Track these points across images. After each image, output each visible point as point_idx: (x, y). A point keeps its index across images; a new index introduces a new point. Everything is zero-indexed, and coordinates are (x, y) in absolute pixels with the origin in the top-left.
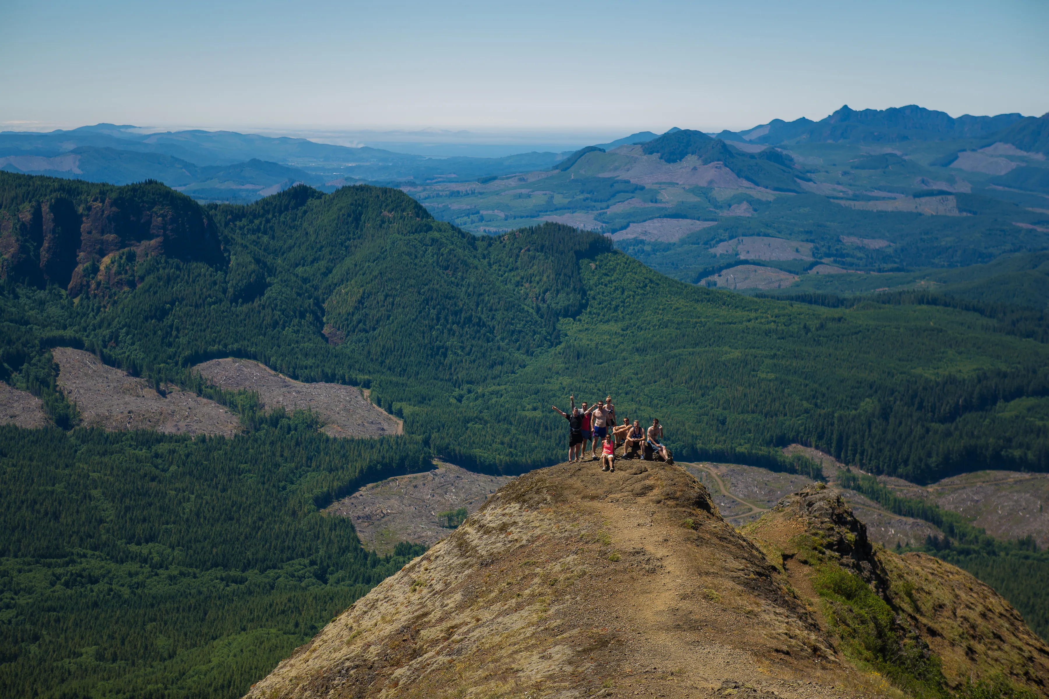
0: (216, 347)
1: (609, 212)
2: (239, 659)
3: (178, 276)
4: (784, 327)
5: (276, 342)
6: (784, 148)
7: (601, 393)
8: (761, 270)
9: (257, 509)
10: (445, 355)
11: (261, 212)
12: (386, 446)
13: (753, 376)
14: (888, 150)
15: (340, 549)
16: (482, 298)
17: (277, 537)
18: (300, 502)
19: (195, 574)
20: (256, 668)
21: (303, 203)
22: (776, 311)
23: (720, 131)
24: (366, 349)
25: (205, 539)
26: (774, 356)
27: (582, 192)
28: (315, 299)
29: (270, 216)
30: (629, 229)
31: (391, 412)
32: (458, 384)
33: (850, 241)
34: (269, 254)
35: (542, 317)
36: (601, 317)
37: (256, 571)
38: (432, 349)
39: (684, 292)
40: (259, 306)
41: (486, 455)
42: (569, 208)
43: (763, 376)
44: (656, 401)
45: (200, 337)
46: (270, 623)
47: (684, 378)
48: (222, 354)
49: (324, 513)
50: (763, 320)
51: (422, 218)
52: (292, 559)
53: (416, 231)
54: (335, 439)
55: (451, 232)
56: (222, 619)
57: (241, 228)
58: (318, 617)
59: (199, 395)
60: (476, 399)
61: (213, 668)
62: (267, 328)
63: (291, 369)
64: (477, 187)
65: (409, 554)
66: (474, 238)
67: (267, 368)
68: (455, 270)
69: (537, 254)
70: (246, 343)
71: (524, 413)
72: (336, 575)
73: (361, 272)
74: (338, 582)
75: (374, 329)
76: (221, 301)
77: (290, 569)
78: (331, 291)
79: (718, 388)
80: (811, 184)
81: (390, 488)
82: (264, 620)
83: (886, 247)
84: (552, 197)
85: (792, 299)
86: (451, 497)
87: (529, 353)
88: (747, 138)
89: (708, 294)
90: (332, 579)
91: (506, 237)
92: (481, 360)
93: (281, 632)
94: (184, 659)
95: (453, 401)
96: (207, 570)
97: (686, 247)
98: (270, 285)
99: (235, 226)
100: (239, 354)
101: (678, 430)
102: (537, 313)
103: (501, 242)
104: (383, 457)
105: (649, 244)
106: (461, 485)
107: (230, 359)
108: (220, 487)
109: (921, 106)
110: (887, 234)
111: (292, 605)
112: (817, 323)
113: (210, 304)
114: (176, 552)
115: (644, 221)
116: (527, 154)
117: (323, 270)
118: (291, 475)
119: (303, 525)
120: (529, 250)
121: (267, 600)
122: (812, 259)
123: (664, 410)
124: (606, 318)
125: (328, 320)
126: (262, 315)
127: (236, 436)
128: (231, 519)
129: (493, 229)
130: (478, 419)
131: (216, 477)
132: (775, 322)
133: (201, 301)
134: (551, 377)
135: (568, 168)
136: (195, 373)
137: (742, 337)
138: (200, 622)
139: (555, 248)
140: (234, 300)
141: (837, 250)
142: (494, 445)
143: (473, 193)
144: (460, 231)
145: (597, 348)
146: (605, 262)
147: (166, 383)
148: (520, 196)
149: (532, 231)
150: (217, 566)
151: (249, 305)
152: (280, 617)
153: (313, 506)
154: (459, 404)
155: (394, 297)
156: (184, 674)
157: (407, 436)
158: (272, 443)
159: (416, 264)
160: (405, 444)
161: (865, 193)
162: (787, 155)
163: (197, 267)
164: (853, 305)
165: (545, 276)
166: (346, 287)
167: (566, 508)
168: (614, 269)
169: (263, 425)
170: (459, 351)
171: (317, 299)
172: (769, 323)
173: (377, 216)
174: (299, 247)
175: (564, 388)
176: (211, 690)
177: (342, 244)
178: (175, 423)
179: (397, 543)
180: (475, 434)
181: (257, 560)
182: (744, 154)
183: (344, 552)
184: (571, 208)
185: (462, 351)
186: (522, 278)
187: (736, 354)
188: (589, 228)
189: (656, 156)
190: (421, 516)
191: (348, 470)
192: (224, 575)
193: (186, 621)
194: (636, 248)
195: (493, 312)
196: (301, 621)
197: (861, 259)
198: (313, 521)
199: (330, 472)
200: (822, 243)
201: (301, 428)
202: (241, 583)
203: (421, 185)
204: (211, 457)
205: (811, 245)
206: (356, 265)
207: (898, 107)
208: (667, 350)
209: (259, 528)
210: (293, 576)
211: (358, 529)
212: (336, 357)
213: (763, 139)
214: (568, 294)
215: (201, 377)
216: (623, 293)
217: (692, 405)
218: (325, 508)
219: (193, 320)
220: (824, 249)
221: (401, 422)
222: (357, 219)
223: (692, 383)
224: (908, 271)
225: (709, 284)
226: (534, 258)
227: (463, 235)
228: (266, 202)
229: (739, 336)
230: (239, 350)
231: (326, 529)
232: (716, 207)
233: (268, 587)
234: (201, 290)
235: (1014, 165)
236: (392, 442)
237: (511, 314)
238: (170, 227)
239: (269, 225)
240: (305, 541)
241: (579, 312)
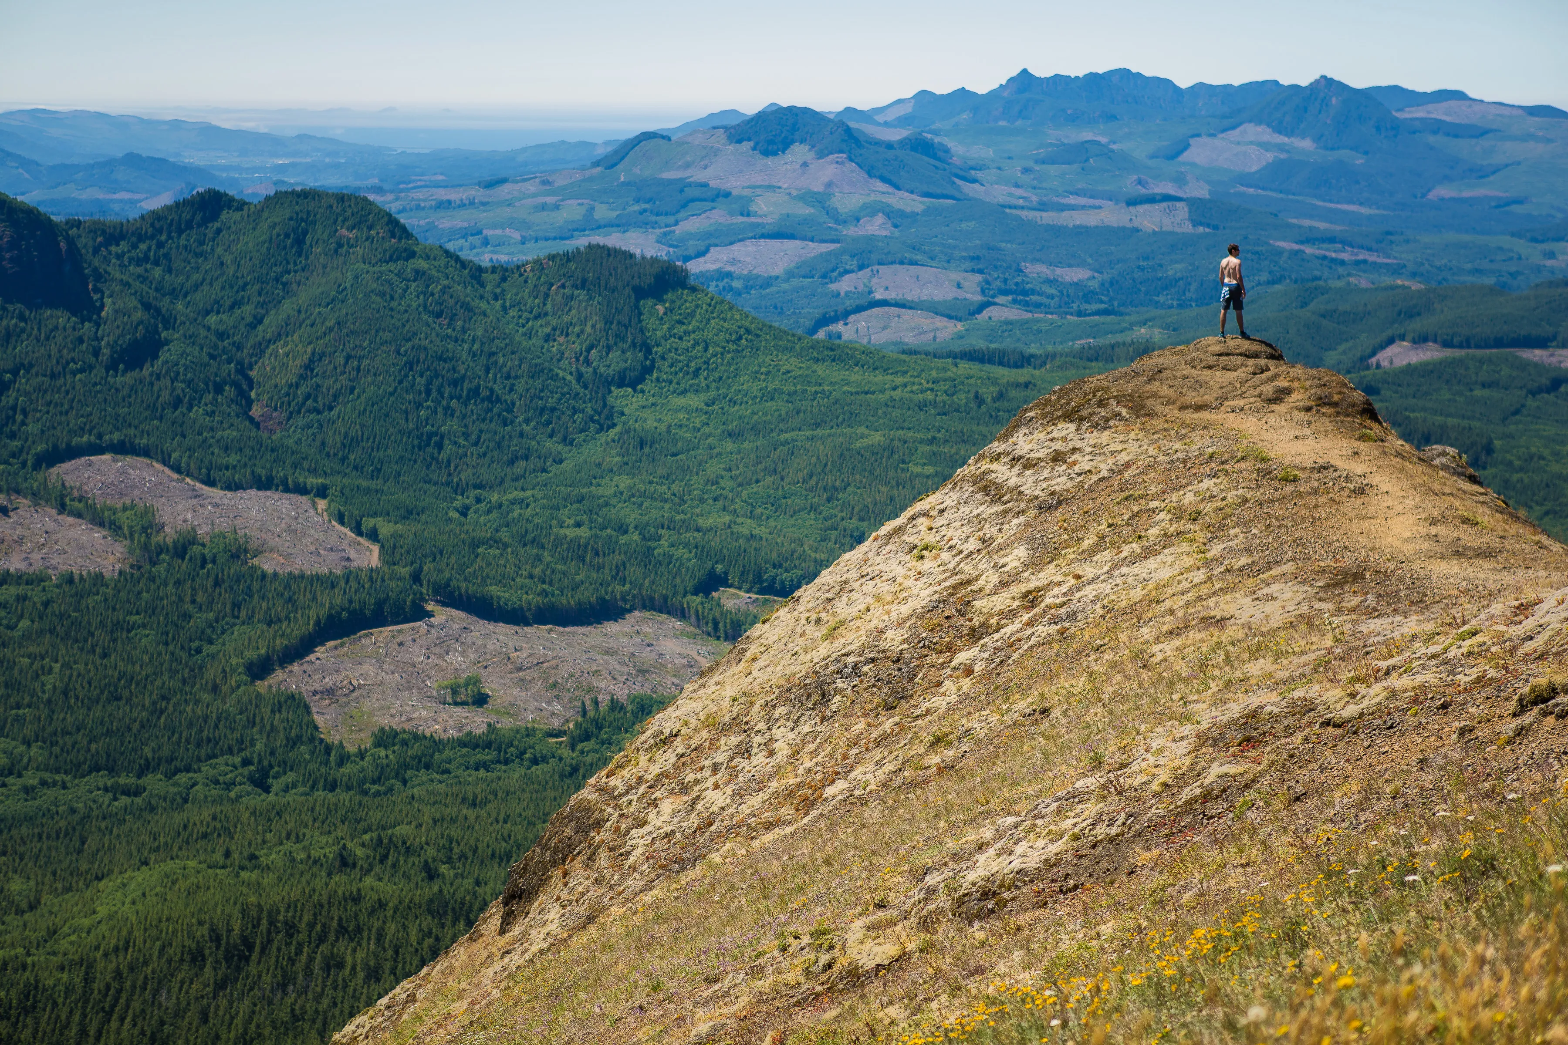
0: (85, 438)
1: (678, 230)
2: (140, 907)
3: (23, 331)
4: (945, 398)
5: (179, 430)
6: (936, 133)
7: (676, 500)
8: (906, 314)
9: (159, 682)
10: (440, 446)
11: (150, 231)
12: (353, 584)
13: (903, 470)
14: (1087, 135)
15: (287, 739)
16: (493, 359)
17: (190, 725)
18: (224, 671)
19: (64, 783)
20: (168, 920)
21: (215, 217)
22: (934, 373)
23: (840, 108)
24: (319, 438)
25: (78, 730)
26: (932, 441)
27: (637, 201)
28: (238, 363)
29: (164, 237)
30: (708, 255)
31: (360, 533)
32: (460, 490)
33: (1036, 270)
34: (164, 295)
35: (585, 387)
36: (674, 385)
37: (159, 776)
38: (420, 437)
39: (798, 347)
40: (151, 375)
41: (507, 595)
42: (618, 226)
43: (917, 469)
44: (759, 511)
45: (60, 423)
46: (184, 853)
47: (800, 475)
48: (96, 450)
49: (261, 686)
50: (915, 388)
51: (400, 239)
52: (215, 756)
53: (391, 259)
54: (275, 574)
55: (443, 261)
56: (109, 849)
57: (119, 257)
58: (259, 841)
59: (60, 513)
60: (489, 511)
61: (99, 922)
62: (163, 409)
63: (204, 470)
64: (478, 194)
65: (394, 745)
66: (480, 269)
67: (166, 470)
68: (452, 319)
69: (576, 292)
70: (132, 431)
71: (563, 531)
72: (283, 780)
73: (308, 322)
74: (286, 790)
75: (331, 409)
76: (91, 367)
77: (212, 772)
78: (263, 352)
79: (851, 489)
80: (976, 186)
81: (363, 647)
82: (175, 849)
83: (1089, 279)
84: (593, 208)
85: (955, 356)
86: (455, 659)
87: (567, 441)
88: (880, 118)
89: (832, 350)
90: (277, 785)
91: (528, 268)
92: (495, 453)
93: (204, 866)
94: (55, 910)
95: (453, 514)
96: (83, 776)
97: (794, 282)
98: (167, 342)
99: (110, 253)
100: (122, 449)
101: (793, 552)
102: (578, 380)
103: (521, 275)
104: (351, 602)
105: (739, 278)
106: (469, 640)
107: (107, 457)
108: (98, 650)
109: (1134, 70)
110: (1090, 261)
111: (219, 825)
112: (994, 390)
113: (74, 373)
114: (34, 751)
115: (732, 243)
116: (551, 145)
117: (249, 319)
118: (209, 631)
119: (230, 705)
120: (563, 286)
121: (178, 818)
122: (979, 298)
123: (772, 523)
124: (681, 389)
125: (258, 395)
126: (156, 388)
127: (120, 573)
128: (118, 699)
129: (503, 258)
130: (493, 542)
131: (93, 635)
132: (932, 390)
133: (60, 368)
134: (602, 477)
135: (614, 165)
136: (54, 477)
137: (885, 413)
138: (75, 855)
139: (603, 283)
140: (112, 366)
141: (1017, 284)
142: (518, 580)
143: (472, 203)
144: (457, 259)
145: (669, 431)
146: (678, 303)
147: (8, 494)
148: (543, 207)
149: (568, 257)
150: (98, 771)
151: (136, 373)
152: (201, 843)
153: (245, 678)
154: (462, 519)
155: (360, 358)
156: (55, 932)
157: (386, 568)
158: (178, 583)
159: (392, 309)
160: (383, 580)
161: (1055, 199)
162: (940, 144)
163: (52, 316)
164: (1045, 363)
165: (589, 324)
166: (286, 344)
167: (1158, 423)
168: (692, 315)
169: (163, 556)
170: (461, 441)
171: (240, 363)
172: (922, 391)
173: (330, 236)
174: (211, 284)
175: (622, 493)
176: (99, 955)
177: (277, 280)
178: (24, 556)
179: (376, 729)
180: (489, 564)
181: (160, 759)
182: (878, 143)
183: (295, 744)
184: (621, 225)
185: (466, 439)
186: (554, 329)
187: (877, 438)
188: (649, 254)
189: (746, 146)
190: (410, 689)
191: (296, 620)
192: (109, 783)
193: (53, 853)
194: (721, 285)
195: (512, 381)
196: (234, 848)
197: (1052, 297)
198: (245, 699)
199: (269, 625)
200: (995, 275)
201: (222, 559)
202: (137, 794)
203: (392, 192)
204: (83, 606)
205: (979, 277)
206: (299, 312)
207: (1101, 72)
208: (774, 434)
209: (162, 712)
210: (217, 782)
211: (314, 710)
212: (272, 451)
213: (903, 121)
214: (623, 352)
215: (63, 485)
216: (706, 349)
217: (812, 515)
218: (262, 679)
219: (48, 397)
220: (998, 283)
221: (376, 548)
222: (299, 242)
223: (813, 482)
224: (1121, 314)
225: (830, 335)
226: (572, 298)
227: (463, 264)
228: (156, 216)
229: (880, 412)
230: (122, 443)
231: (266, 711)
232: (837, 222)
233: (179, 800)
234: (60, 351)
235: (1270, 156)
236: (364, 577)
237: (538, 383)
238: (8, 255)
239: (162, 251)
240: (233, 730)
241: (641, 379)
